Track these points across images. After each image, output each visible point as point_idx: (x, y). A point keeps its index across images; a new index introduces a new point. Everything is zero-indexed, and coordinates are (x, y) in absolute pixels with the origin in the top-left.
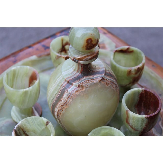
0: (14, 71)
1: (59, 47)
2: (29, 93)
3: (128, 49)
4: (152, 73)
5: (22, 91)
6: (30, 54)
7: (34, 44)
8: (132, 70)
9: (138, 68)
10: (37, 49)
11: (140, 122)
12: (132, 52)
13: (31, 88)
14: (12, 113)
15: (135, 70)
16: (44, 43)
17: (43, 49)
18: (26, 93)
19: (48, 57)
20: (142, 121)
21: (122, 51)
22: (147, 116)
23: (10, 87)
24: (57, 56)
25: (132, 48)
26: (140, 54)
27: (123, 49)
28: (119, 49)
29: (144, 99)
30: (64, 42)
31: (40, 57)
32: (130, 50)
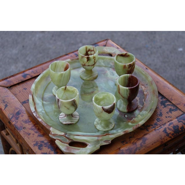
0: (56, 63)
1: (85, 52)
2: (63, 75)
3: (126, 54)
4: (143, 72)
5: (59, 73)
6: (66, 59)
7: (70, 53)
8: (126, 65)
9: (130, 64)
10: (71, 56)
11: (126, 92)
12: (128, 56)
13: (65, 72)
14: (53, 91)
15: (128, 65)
16: (75, 53)
17: (75, 56)
18: (62, 74)
19: (77, 61)
20: (127, 91)
21: (122, 55)
22: (129, 88)
23: (53, 71)
24: (82, 56)
25: (129, 54)
26: (133, 57)
27: (123, 54)
28: (120, 53)
29: (131, 82)
30: (88, 49)
31: (72, 60)
32: (127, 55)
